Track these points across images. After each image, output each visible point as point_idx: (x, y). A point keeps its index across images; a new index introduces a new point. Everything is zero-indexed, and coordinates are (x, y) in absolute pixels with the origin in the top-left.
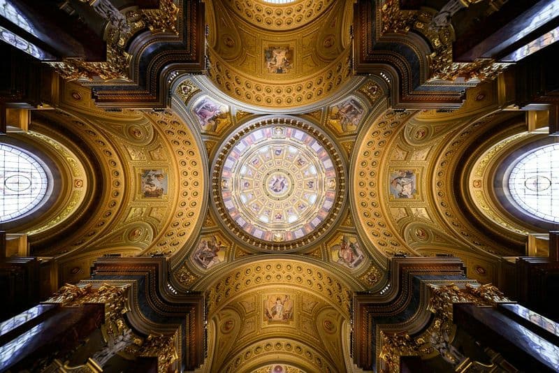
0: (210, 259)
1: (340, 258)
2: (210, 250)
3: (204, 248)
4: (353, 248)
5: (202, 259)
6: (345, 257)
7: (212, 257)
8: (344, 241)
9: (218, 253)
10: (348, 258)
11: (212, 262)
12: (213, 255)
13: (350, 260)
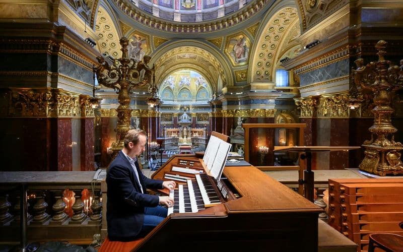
0: (138, 54)
1: (233, 51)
2: (135, 47)
3: (131, 49)
4: (245, 49)
5: (134, 57)
6: (237, 52)
7: (139, 52)
8: (242, 40)
9: (141, 47)
10: (238, 54)
11: (141, 55)
12: (139, 50)
13: (238, 56)
